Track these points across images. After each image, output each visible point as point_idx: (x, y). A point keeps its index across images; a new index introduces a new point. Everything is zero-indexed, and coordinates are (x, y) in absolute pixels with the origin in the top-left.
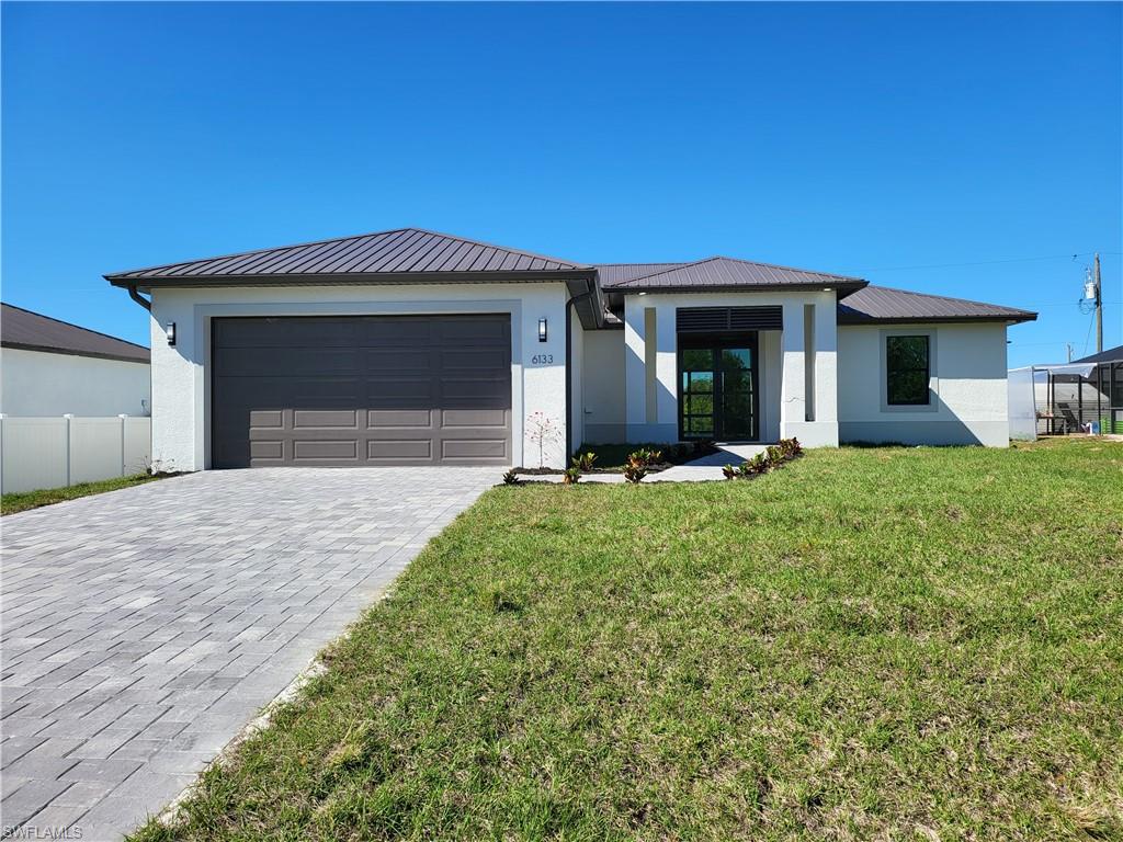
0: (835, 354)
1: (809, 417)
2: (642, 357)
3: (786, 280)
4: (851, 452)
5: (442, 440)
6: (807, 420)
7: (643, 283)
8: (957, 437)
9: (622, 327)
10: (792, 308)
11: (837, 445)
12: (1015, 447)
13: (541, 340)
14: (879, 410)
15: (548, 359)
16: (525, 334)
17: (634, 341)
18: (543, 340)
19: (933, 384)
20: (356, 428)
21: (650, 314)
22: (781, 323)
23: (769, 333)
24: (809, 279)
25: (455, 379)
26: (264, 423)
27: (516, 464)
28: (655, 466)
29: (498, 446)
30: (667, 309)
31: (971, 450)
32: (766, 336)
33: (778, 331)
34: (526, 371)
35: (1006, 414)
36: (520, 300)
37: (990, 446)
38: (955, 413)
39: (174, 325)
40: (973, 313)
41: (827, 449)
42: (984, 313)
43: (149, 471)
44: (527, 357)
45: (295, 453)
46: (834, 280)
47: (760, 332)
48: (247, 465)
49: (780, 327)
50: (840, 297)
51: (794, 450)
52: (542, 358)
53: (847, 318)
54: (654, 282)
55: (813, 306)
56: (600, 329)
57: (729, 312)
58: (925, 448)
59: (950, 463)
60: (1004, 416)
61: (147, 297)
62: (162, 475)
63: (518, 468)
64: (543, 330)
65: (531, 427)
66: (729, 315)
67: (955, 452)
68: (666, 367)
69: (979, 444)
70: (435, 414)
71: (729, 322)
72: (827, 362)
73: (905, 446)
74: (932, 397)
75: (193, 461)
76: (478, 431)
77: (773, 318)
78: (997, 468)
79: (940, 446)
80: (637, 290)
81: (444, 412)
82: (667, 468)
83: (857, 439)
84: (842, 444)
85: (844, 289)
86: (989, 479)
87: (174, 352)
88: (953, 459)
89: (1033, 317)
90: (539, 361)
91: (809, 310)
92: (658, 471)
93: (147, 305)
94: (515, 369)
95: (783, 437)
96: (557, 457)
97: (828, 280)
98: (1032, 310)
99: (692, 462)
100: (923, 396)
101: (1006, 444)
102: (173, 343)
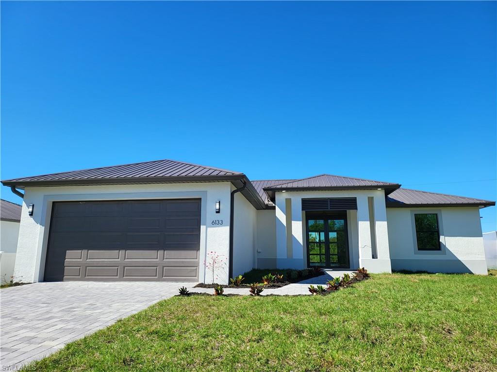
0: (386, 222)
1: (374, 256)
2: (285, 223)
3: (357, 184)
4: (398, 277)
5: (163, 267)
6: (373, 258)
7: (284, 186)
8: (458, 269)
9: (274, 208)
10: (362, 199)
11: (391, 272)
12: (491, 274)
13: (217, 212)
14: (413, 253)
15: (220, 222)
16: (209, 209)
17: (280, 215)
18: (218, 212)
19: (442, 239)
20: (119, 260)
21: (288, 201)
22: (356, 206)
23: (352, 211)
24: (369, 184)
25: (172, 233)
26: (73, 257)
27: (201, 281)
28: (280, 284)
29: (193, 270)
30: (297, 200)
31: (466, 277)
32: (350, 213)
33: (356, 210)
34: (208, 229)
35: (484, 256)
36: (206, 191)
37: (477, 274)
38: (455, 255)
39: (33, 206)
40: (460, 202)
41: (385, 274)
42: (465, 202)
43: (12, 282)
44: (209, 221)
45: (86, 274)
46: (382, 184)
47: (348, 211)
48: (61, 280)
49: (356, 209)
50: (387, 194)
51: (364, 275)
52: (217, 222)
53: (391, 204)
54: (290, 186)
55: (372, 198)
56: (264, 209)
57: (329, 201)
58: (441, 275)
59: (452, 285)
60: (482, 257)
61: (22, 192)
62: (17, 284)
63: (202, 284)
64: (218, 207)
65: (209, 260)
66: (329, 202)
67: (457, 278)
68: (297, 229)
69: (471, 273)
70: (160, 252)
71: (329, 206)
72: (382, 227)
73: (429, 273)
74: (442, 248)
75: (33, 277)
76: (183, 262)
77: (352, 204)
78: (481, 289)
79: (448, 274)
80: (281, 190)
81: (165, 251)
82: (285, 285)
83: (402, 269)
84: (393, 271)
85: (389, 189)
86: (475, 299)
87: (31, 220)
88: (454, 283)
89: (493, 204)
90: (215, 223)
91: (371, 200)
92: (279, 287)
93: (22, 195)
94: (203, 228)
95: (361, 267)
96: (223, 278)
97: (379, 184)
98: (492, 200)
99: (303, 281)
100: (437, 246)
101: (486, 273)
102: (31, 214)
